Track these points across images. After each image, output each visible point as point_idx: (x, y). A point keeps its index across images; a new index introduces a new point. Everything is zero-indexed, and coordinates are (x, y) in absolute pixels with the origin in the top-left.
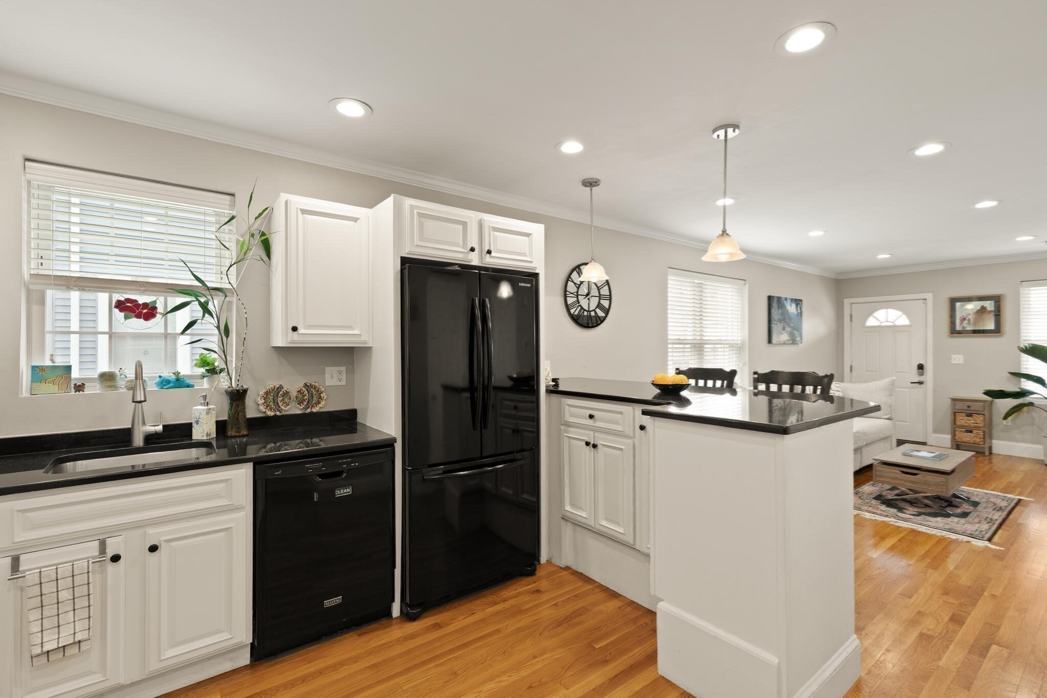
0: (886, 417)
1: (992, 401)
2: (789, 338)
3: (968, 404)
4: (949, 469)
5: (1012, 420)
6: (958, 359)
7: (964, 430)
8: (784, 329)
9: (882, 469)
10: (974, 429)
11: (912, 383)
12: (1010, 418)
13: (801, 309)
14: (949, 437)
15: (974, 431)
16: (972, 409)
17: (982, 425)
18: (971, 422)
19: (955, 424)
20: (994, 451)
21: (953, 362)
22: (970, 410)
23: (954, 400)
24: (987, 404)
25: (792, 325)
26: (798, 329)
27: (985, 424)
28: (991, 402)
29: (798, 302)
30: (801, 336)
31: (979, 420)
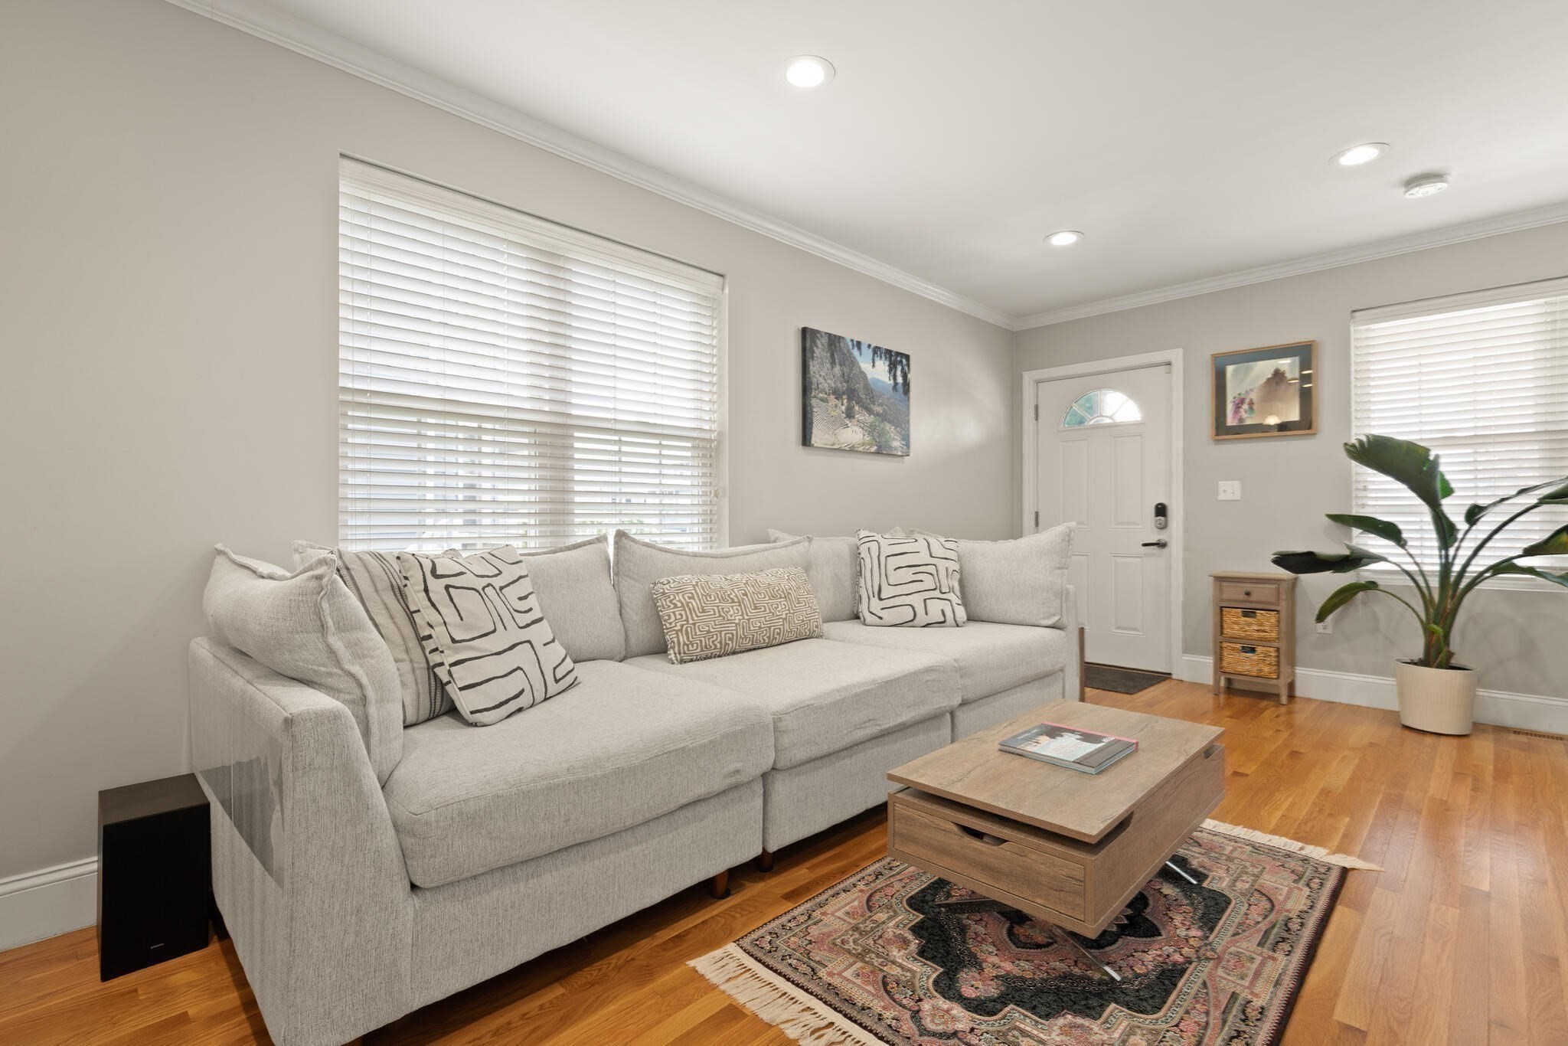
0: (1050, 622)
1: (1296, 579)
2: (868, 439)
3: (1248, 587)
4: (1094, 832)
5: (1336, 621)
6: (1230, 490)
7: (1239, 646)
8: (850, 414)
9: (911, 812)
10: (1260, 643)
11: (1145, 545)
12: (1330, 618)
13: (905, 376)
14: (1210, 660)
15: (1259, 649)
16: (1254, 598)
17: (1274, 635)
18: (1249, 628)
19: (1222, 633)
20: (1299, 692)
21: (1222, 497)
22: (1251, 602)
23: (1220, 580)
24: (1284, 586)
25: (878, 409)
26: (902, 423)
27: (1279, 633)
28: (1294, 583)
29: (897, 360)
30: (906, 439)
31: (1267, 620)
